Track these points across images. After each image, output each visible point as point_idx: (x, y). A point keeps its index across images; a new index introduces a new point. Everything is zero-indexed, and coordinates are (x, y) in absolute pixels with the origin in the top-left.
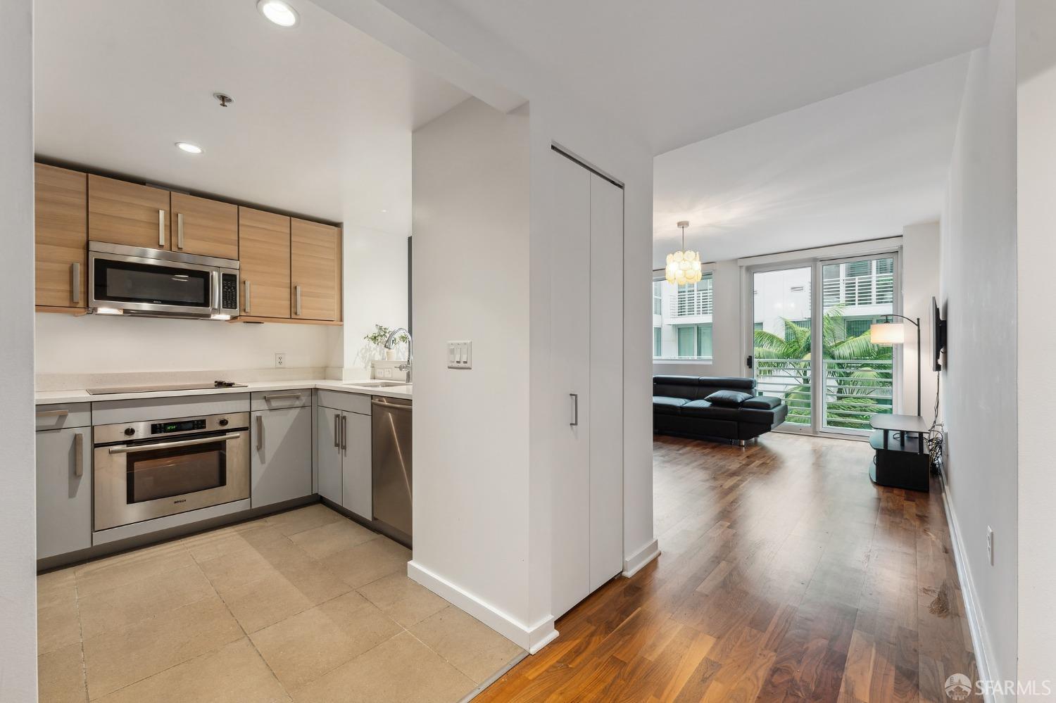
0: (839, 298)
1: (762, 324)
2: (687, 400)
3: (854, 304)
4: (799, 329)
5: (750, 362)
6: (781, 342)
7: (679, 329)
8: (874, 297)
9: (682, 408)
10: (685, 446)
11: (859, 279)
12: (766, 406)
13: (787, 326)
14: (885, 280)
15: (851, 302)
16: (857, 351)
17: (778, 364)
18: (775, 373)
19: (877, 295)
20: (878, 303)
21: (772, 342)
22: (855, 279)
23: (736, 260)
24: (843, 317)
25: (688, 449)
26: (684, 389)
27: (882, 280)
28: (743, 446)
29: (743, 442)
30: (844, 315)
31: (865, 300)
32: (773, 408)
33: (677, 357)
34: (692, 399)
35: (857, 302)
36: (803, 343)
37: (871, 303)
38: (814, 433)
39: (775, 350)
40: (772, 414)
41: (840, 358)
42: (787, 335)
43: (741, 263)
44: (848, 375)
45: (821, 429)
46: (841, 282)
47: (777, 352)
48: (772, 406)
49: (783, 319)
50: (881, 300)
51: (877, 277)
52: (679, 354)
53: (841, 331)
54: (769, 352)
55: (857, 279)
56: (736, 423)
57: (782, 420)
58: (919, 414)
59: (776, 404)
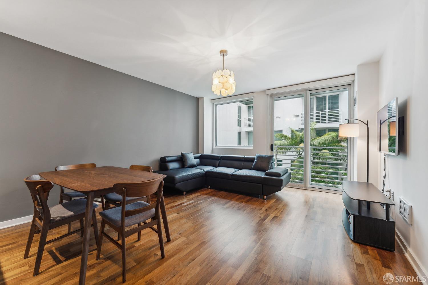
0: (313, 120)
1: (282, 131)
2: (236, 170)
3: (319, 123)
4: (297, 133)
5: (272, 148)
6: (289, 138)
7: (248, 133)
8: (327, 120)
9: (232, 175)
10: (231, 200)
11: (321, 112)
12: (278, 175)
13: (293, 132)
14: (331, 113)
15: (318, 122)
16: (321, 142)
17: (288, 148)
18: (284, 153)
19: (328, 119)
20: (328, 122)
21: (286, 138)
22: (319, 112)
23: (264, 91)
24: (314, 128)
25: (232, 202)
26: (236, 163)
27: (330, 113)
28: (265, 199)
29: (265, 197)
30: (315, 127)
31: (323, 121)
32: (283, 175)
33: (247, 145)
34: (240, 169)
35: (320, 122)
36: (299, 139)
37: (325, 122)
38: (305, 189)
39: (287, 142)
40: (282, 180)
41: (314, 146)
42: (292, 136)
43: (268, 92)
44: (317, 154)
45: (309, 185)
46: (314, 113)
47: (288, 143)
48: (282, 175)
49: (291, 129)
50: (330, 121)
51: (328, 111)
52: (248, 144)
53: (314, 134)
54: (285, 143)
55: (320, 112)
56: (261, 185)
57: (288, 182)
58: (368, 181)
59: (284, 173)
